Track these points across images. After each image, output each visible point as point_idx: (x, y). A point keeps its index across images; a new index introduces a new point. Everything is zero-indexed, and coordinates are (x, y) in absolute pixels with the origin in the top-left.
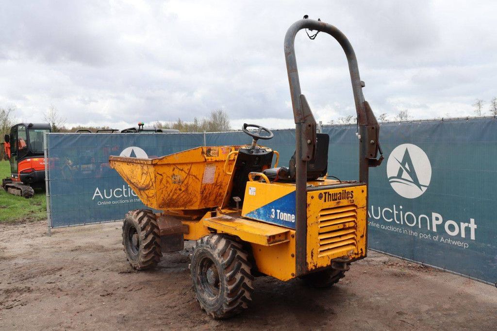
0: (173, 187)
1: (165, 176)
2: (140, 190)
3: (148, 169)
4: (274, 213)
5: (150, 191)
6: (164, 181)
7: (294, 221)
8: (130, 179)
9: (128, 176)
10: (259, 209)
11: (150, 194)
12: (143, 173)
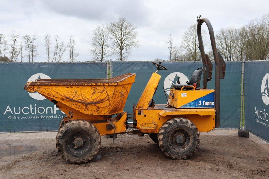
0: (119, 99)
2: (87, 105)
3: (105, 89)
4: (201, 103)
5: (105, 103)
6: (117, 95)
7: (214, 104)
8: (71, 98)
9: (68, 96)
10: (190, 103)
11: (103, 106)
12: (95, 92)
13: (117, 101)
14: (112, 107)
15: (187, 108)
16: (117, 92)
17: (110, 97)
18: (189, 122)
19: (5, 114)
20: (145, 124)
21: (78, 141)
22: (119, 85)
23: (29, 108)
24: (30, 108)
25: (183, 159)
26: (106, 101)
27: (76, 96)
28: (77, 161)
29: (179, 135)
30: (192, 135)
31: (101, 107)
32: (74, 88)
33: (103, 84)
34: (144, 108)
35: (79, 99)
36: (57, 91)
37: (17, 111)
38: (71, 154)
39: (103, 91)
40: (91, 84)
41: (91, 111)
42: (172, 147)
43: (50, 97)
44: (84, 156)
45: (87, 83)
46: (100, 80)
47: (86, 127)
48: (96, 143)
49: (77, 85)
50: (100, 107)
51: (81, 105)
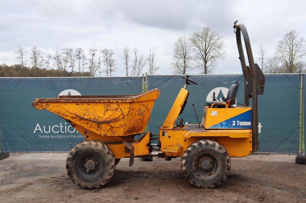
0: (138, 117)
1: (135, 110)
2: (99, 124)
3: (119, 106)
4: (234, 123)
5: (119, 122)
6: (134, 114)
7: (250, 125)
8: (82, 116)
9: (78, 114)
10: (221, 123)
11: (117, 125)
12: (108, 110)
13: (134, 120)
14: (128, 127)
15: (218, 128)
16: (133, 110)
17: (125, 115)
18: (217, 144)
19: (34, 132)
20: (170, 146)
21: (90, 164)
22: (134, 102)
23: (58, 127)
24: (60, 126)
25: (210, 188)
26: (120, 119)
27: (87, 114)
28: (88, 186)
29: (206, 160)
30: (221, 161)
31: (115, 126)
32: (85, 105)
33: (116, 101)
34: (169, 128)
35: (90, 117)
36: (66, 109)
37: (47, 130)
38: (81, 178)
39: (116, 109)
40: (103, 101)
41: (105, 131)
42: (197, 173)
43: (59, 114)
44: (96, 181)
45: (99, 100)
46: (127, 96)
47: (98, 149)
48: (109, 166)
49: (88, 102)
50: (113, 126)
51: (93, 124)
